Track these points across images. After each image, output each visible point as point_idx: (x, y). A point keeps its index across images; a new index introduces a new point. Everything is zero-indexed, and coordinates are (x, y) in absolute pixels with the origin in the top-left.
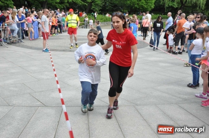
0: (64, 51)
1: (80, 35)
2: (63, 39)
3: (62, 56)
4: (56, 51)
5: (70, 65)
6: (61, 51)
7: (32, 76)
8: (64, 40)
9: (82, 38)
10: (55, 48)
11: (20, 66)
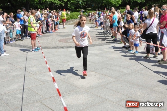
0: (56, 48)
1: (64, 31)
2: (50, 36)
3: (57, 53)
4: (49, 48)
5: (68, 63)
6: (53, 48)
7: (36, 78)
8: (52, 37)
9: (67, 34)
10: (47, 46)
11: (19, 67)
